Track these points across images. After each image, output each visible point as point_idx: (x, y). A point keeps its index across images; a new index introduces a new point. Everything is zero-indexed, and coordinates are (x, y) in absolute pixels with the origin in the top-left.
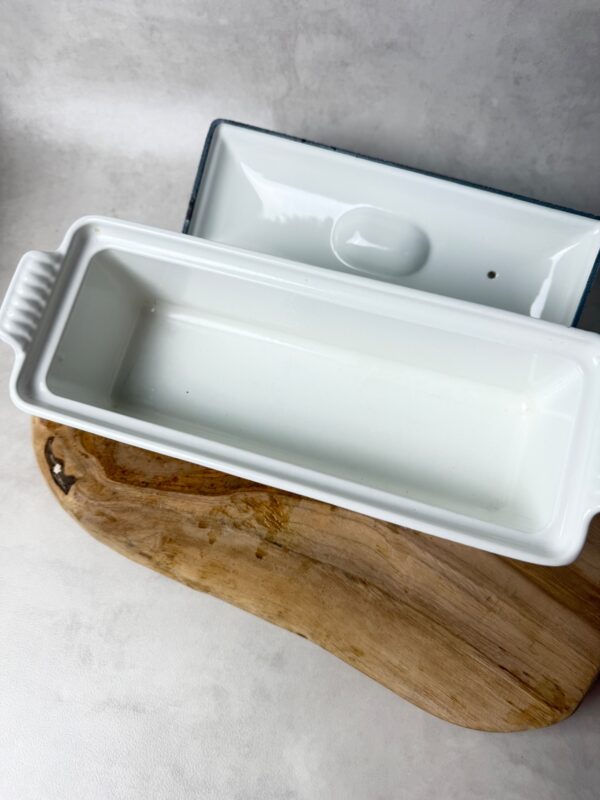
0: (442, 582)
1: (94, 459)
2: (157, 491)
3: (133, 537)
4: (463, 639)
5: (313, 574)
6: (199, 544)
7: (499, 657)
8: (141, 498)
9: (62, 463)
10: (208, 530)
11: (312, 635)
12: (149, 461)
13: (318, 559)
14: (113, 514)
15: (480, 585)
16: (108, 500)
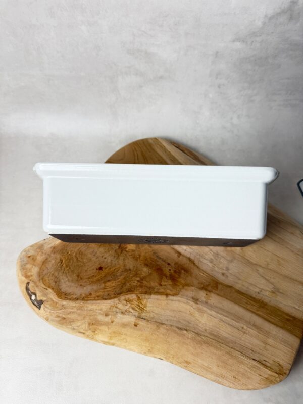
0: (221, 323)
1: (50, 290)
2: (83, 301)
3: (74, 325)
4: (234, 349)
5: (162, 330)
6: (106, 324)
7: (252, 355)
8: (76, 306)
9: (35, 295)
10: (110, 317)
11: (166, 358)
12: (77, 287)
13: (163, 322)
14: (64, 316)
15: (238, 322)
16: (61, 309)
